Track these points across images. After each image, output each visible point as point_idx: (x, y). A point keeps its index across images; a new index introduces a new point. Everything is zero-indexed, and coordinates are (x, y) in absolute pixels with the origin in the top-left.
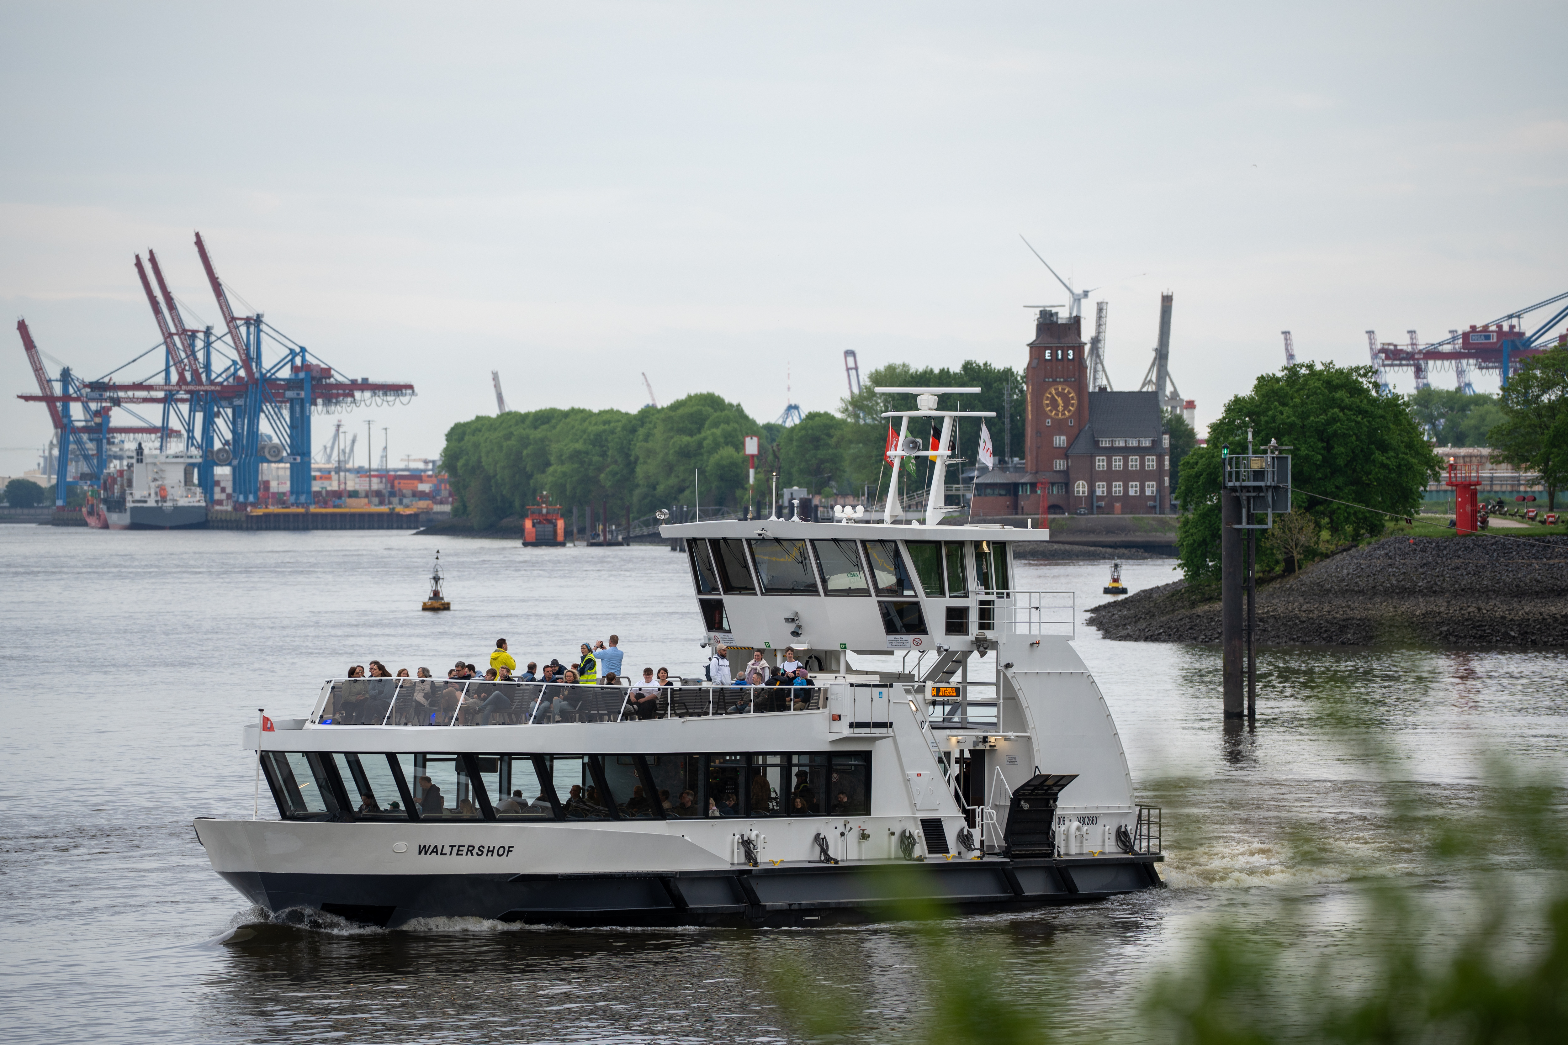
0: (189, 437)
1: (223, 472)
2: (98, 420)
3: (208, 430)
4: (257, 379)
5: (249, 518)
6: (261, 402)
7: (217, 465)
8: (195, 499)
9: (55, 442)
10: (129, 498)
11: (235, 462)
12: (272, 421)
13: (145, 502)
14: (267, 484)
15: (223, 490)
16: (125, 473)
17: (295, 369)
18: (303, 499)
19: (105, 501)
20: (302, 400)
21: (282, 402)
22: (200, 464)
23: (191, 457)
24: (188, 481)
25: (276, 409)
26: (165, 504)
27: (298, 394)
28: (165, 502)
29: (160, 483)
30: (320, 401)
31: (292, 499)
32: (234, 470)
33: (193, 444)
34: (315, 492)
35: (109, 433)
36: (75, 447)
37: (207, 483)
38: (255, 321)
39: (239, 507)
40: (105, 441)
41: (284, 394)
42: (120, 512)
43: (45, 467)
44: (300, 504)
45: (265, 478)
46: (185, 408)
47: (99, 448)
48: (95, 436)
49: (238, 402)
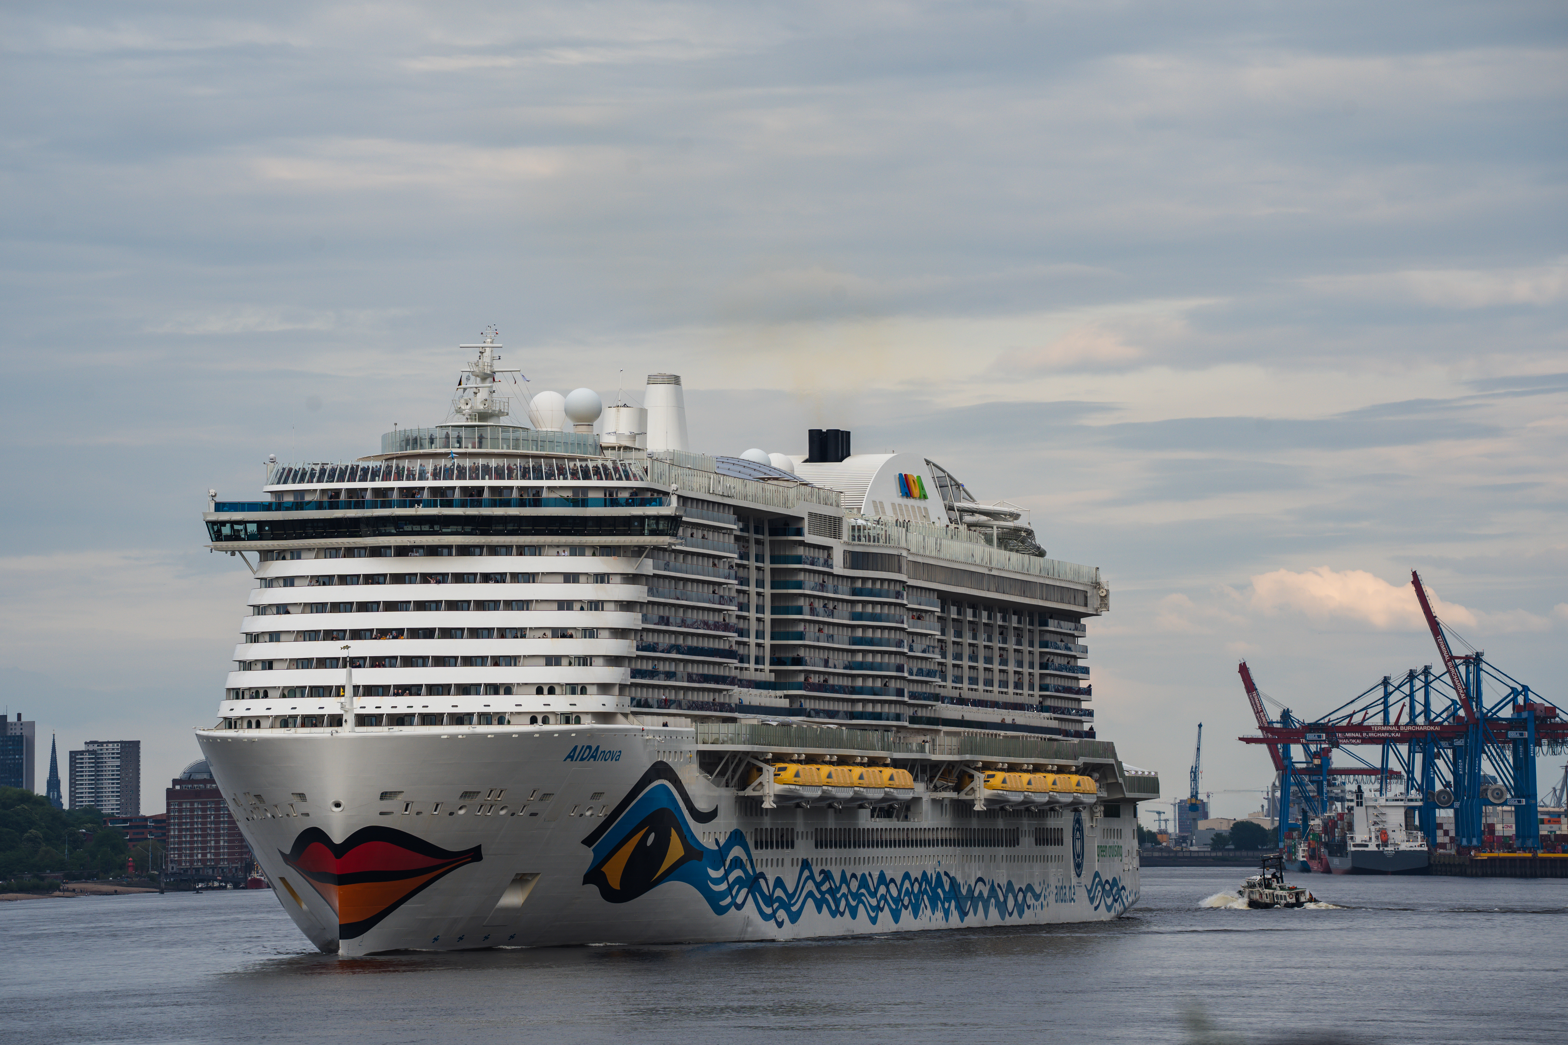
0: (1408, 778)
1: (1445, 815)
2: (1317, 761)
3: (1429, 771)
4: (1478, 719)
5: (1474, 862)
6: (1484, 743)
7: (1440, 807)
8: (1417, 844)
9: (1277, 783)
10: (1349, 842)
11: (1457, 805)
12: (1494, 762)
13: (1367, 846)
14: (1491, 827)
15: (1446, 833)
16: (1345, 816)
17: (1516, 707)
18: (1529, 843)
19: (1326, 845)
20: (1526, 740)
21: (1504, 742)
22: (1420, 807)
23: (1412, 800)
24: (1409, 825)
25: (1498, 750)
26: (1386, 849)
27: (1521, 734)
28: (1386, 846)
29: (1381, 826)
30: (1545, 741)
31: (1517, 844)
32: (1456, 812)
33: (1413, 786)
34: (1542, 836)
35: (1329, 775)
36: (1296, 788)
37: (1429, 827)
38: (1474, 659)
39: (1462, 851)
40: (1325, 783)
41: (1506, 734)
42: (1342, 856)
43: (1269, 810)
44: (1527, 848)
45: (1490, 821)
46: (1404, 749)
47: (1320, 791)
48: (1315, 778)
49: (1459, 743)
